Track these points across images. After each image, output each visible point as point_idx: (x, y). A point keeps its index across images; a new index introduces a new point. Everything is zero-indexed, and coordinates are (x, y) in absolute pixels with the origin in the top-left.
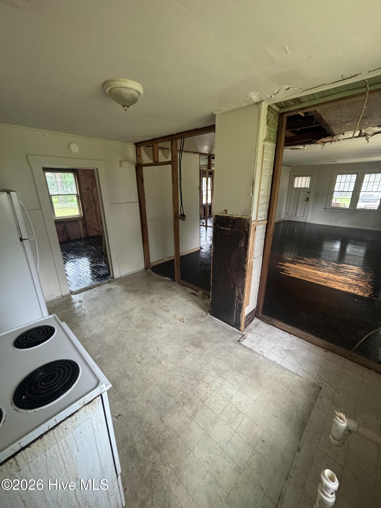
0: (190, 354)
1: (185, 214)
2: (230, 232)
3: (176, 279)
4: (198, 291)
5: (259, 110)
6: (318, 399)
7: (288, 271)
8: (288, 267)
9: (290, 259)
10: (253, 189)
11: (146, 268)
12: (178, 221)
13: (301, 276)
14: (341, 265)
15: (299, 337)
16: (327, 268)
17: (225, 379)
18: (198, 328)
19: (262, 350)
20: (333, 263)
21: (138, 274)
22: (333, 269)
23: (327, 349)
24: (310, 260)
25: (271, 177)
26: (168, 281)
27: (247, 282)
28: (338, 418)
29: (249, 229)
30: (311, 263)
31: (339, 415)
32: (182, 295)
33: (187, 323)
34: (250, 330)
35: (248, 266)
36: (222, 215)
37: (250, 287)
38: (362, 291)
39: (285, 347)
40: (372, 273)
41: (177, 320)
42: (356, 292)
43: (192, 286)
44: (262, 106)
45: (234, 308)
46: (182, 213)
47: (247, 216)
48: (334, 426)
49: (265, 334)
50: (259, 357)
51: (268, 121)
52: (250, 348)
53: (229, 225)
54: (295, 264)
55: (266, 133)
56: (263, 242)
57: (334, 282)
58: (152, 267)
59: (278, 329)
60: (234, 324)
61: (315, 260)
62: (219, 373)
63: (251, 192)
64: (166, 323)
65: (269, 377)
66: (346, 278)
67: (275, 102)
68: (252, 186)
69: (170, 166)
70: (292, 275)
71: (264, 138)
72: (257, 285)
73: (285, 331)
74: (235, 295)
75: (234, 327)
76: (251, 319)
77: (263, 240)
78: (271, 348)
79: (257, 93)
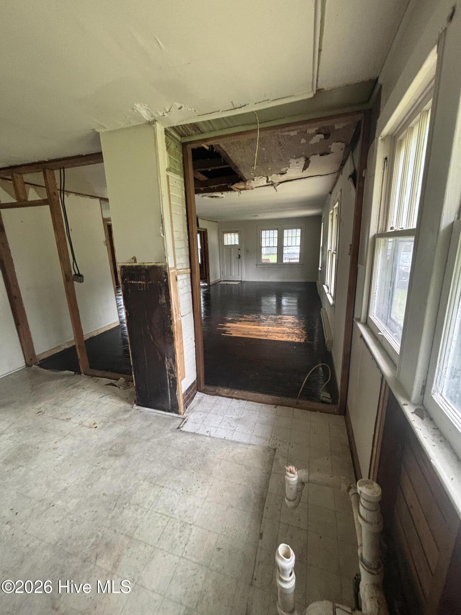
0: (108, 471)
1: (81, 273)
2: (145, 286)
3: (81, 369)
4: (117, 380)
5: (154, 131)
6: (274, 464)
7: (229, 331)
8: (229, 327)
9: (230, 319)
10: (163, 228)
11: (27, 365)
12: (73, 283)
13: (243, 334)
14: (278, 317)
15: (248, 400)
16: (266, 322)
17: (163, 487)
18: (119, 429)
19: (208, 430)
20: (271, 316)
21: (11, 376)
22: (271, 321)
23: (276, 404)
24: (250, 317)
25: (186, 217)
26: (68, 376)
27: (178, 347)
28: (288, 473)
29: (167, 278)
30: (250, 320)
31: (289, 469)
32: (92, 390)
33: (101, 428)
34: (192, 409)
35: (175, 327)
36: (131, 264)
37: (182, 353)
38: (298, 338)
39: (234, 417)
40: (303, 319)
41: (85, 428)
42: (293, 340)
43: (109, 374)
44: (156, 126)
45: (167, 386)
46: (77, 272)
47: (162, 262)
48: (287, 484)
49: (211, 408)
50: (205, 439)
51: (168, 147)
52: (193, 431)
53: (142, 277)
54: (236, 323)
55: (168, 161)
56: (191, 296)
57: (274, 334)
58: (40, 361)
59: (225, 398)
60: (170, 408)
61: (254, 316)
62: (153, 482)
63: (161, 232)
64: (65, 438)
65: (219, 460)
66: (284, 328)
67: (172, 125)
68: (161, 225)
69: (47, 207)
70: (233, 335)
71: (167, 166)
72: (192, 350)
73: (232, 398)
74: (166, 369)
75: (171, 412)
76: (192, 395)
77: (190, 294)
78: (219, 424)
79: (145, 105)
